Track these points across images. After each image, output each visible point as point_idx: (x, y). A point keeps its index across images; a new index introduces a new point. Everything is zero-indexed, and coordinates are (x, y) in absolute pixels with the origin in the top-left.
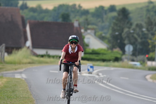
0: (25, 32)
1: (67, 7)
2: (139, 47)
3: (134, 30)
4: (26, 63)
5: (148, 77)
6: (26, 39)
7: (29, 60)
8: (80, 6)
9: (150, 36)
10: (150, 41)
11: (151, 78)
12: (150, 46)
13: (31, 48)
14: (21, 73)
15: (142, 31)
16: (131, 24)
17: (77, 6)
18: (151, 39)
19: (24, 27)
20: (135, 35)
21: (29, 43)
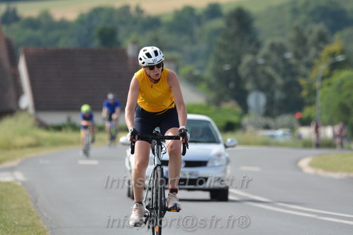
0: (16, 76)
1: (110, 12)
2: (279, 95)
3: (266, 57)
4: (22, 147)
5: (304, 163)
6: (19, 92)
7: (29, 140)
8: (139, 10)
9: (303, 69)
10: (302, 82)
11: (311, 165)
12: (304, 93)
13: (31, 110)
14: (12, 169)
15: (285, 60)
16: (259, 45)
17: (132, 10)
18: (305, 76)
19: (14, 63)
20: (270, 70)
21: (26, 101)
